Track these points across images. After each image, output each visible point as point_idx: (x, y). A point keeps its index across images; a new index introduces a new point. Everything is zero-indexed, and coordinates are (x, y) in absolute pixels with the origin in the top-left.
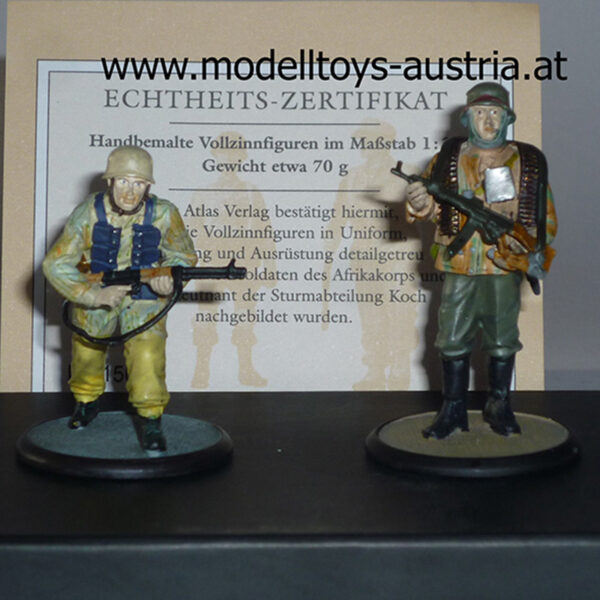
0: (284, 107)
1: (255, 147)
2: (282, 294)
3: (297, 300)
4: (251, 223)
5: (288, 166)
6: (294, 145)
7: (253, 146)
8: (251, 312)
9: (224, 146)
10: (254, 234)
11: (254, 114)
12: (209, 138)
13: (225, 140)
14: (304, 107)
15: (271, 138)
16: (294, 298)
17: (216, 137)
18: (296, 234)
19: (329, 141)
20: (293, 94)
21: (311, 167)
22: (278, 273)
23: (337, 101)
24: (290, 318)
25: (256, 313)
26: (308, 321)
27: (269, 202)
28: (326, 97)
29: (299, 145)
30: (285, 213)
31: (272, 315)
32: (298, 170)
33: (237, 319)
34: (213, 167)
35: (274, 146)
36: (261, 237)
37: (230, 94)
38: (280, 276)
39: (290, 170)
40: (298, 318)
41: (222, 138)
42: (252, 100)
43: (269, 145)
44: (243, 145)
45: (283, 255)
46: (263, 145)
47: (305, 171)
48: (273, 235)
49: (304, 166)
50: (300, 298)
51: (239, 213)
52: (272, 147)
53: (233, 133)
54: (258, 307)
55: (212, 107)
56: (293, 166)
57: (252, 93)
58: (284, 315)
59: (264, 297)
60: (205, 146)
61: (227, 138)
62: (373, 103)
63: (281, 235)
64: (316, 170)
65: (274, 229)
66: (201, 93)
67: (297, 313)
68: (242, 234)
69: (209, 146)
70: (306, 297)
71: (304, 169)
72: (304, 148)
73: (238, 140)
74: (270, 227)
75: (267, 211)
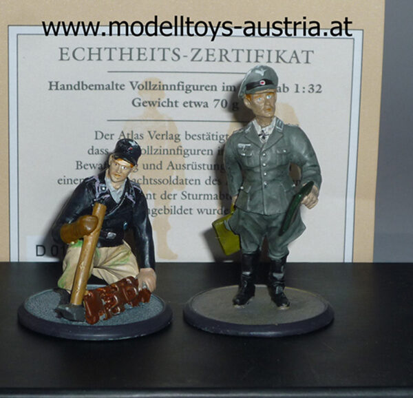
0: (192, 60)
1: (171, 89)
2: (189, 195)
3: (200, 199)
4: (167, 144)
5: (195, 103)
6: (199, 88)
7: (169, 88)
8: (167, 207)
9: (148, 88)
10: (169, 152)
11: (170, 65)
12: (137, 82)
13: (148, 84)
14: (208, 60)
15: (183, 83)
16: (198, 197)
17: (142, 81)
18: (200, 152)
19: (225, 85)
20: (200, 50)
21: (211, 104)
22: (186, 180)
23: (232, 56)
24: (195, 212)
25: (170, 208)
26: (207, 213)
27: (181, 129)
28: (224, 53)
29: (203, 88)
30: (192, 137)
31: (181, 209)
32: (202, 106)
33: (157, 212)
34: (139, 104)
35: (185, 88)
36: (174, 154)
37: (153, 49)
38: (188, 181)
39: (196, 106)
40: (200, 211)
41: (146, 83)
42: (169, 54)
43: (181, 88)
44: (162, 88)
45: (190, 167)
46: (177, 88)
47: (207, 107)
48: (183, 153)
49: (207, 103)
50: (202, 197)
51: (158, 137)
52: (183, 89)
53: (155, 78)
54: (171, 204)
55: (139, 59)
56: (198, 103)
57: (169, 49)
58: (191, 209)
59: (176, 197)
60: (134, 88)
61: (150, 83)
62: (259, 58)
63: (189, 152)
64: (215, 107)
65: (184, 148)
66: (131, 49)
67: (200, 208)
68: (161, 152)
69: (136, 88)
70: (206, 196)
71: (206, 105)
72: (207, 90)
73: (158, 84)
74: (181, 147)
75: (179, 135)
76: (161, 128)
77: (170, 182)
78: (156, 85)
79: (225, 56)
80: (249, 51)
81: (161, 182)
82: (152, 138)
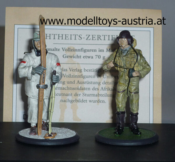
0: (87, 39)
2: (86, 94)
3: (90, 96)
4: (77, 73)
5: (88, 56)
6: (89, 51)
7: (77, 50)
8: (77, 100)
9: (69, 50)
10: (78, 77)
11: (78, 41)
12: (65, 48)
14: (93, 39)
15: (83, 48)
16: (89, 95)
17: (67, 48)
18: (90, 77)
19: (100, 49)
20: (89, 35)
21: (94, 57)
22: (84, 88)
23: (102, 38)
24: (88, 101)
25: (78, 100)
26: (93, 102)
27: (82, 67)
28: (99, 36)
29: (91, 51)
30: (87, 71)
31: (83, 100)
32: (90, 58)
33: (73, 101)
34: (66, 57)
35: (84, 51)
37: (71, 35)
39: (88, 58)
40: (90, 101)
41: (68, 48)
42: (77, 37)
43: (82, 50)
44: (75, 50)
45: (86, 83)
46: (80, 50)
47: (93, 58)
48: (83, 77)
49: (92, 57)
50: (91, 95)
51: (73, 70)
52: (83, 51)
53: (72, 47)
54: (78, 98)
55: (66, 39)
57: (77, 35)
58: (86, 100)
59: (80, 95)
60: (63, 50)
61: (70, 48)
62: (113, 38)
63: (86, 77)
64: (96, 58)
65: (83, 75)
66: (62, 35)
67: (90, 100)
68: (74, 76)
69: (64, 50)
70: (93, 95)
71: (92, 58)
72: (92, 51)
73: (73, 49)
74: (82, 74)
75: (81, 70)
76: (74, 67)
77: (78, 89)
78: (72, 49)
79: (99, 38)
80: (109, 36)
81: (74, 89)
82: (71, 71)
